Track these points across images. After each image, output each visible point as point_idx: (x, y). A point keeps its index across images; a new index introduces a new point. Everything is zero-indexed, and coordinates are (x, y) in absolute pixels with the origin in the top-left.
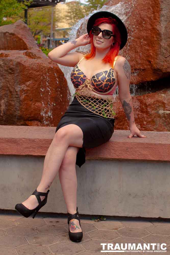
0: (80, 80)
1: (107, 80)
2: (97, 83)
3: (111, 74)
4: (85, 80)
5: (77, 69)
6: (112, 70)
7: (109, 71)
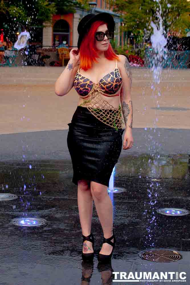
0: (87, 86)
4: (92, 85)
5: (81, 77)
6: (117, 70)
7: (114, 72)
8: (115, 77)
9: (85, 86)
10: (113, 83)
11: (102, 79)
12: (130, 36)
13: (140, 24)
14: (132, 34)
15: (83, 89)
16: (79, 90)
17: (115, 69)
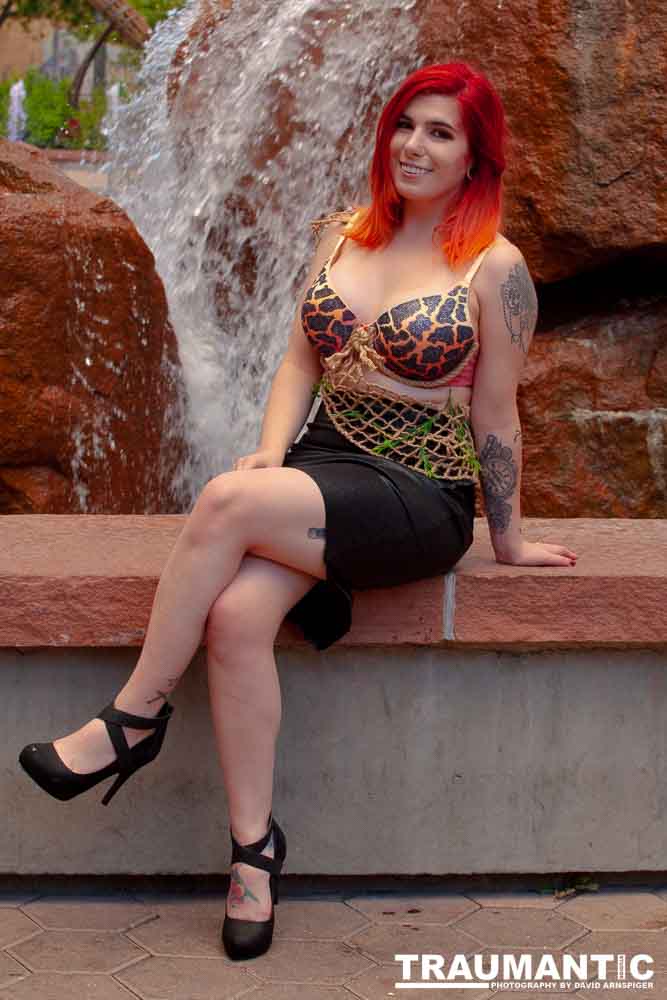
0: (332, 329)
1: (433, 331)
2: (397, 344)
3: (456, 307)
4: (350, 329)
6: (460, 294)
7: (445, 298)
10: (415, 339)
17: (457, 289)
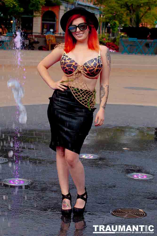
0: (73, 67)
1: (98, 65)
2: (90, 69)
5: (68, 58)
6: (99, 57)
7: (97, 58)
8: (97, 63)
9: (71, 67)
10: (95, 67)
11: (86, 63)
12: (108, 26)
13: (116, 16)
14: (109, 24)
15: (69, 69)
16: (65, 69)
17: (99, 56)
